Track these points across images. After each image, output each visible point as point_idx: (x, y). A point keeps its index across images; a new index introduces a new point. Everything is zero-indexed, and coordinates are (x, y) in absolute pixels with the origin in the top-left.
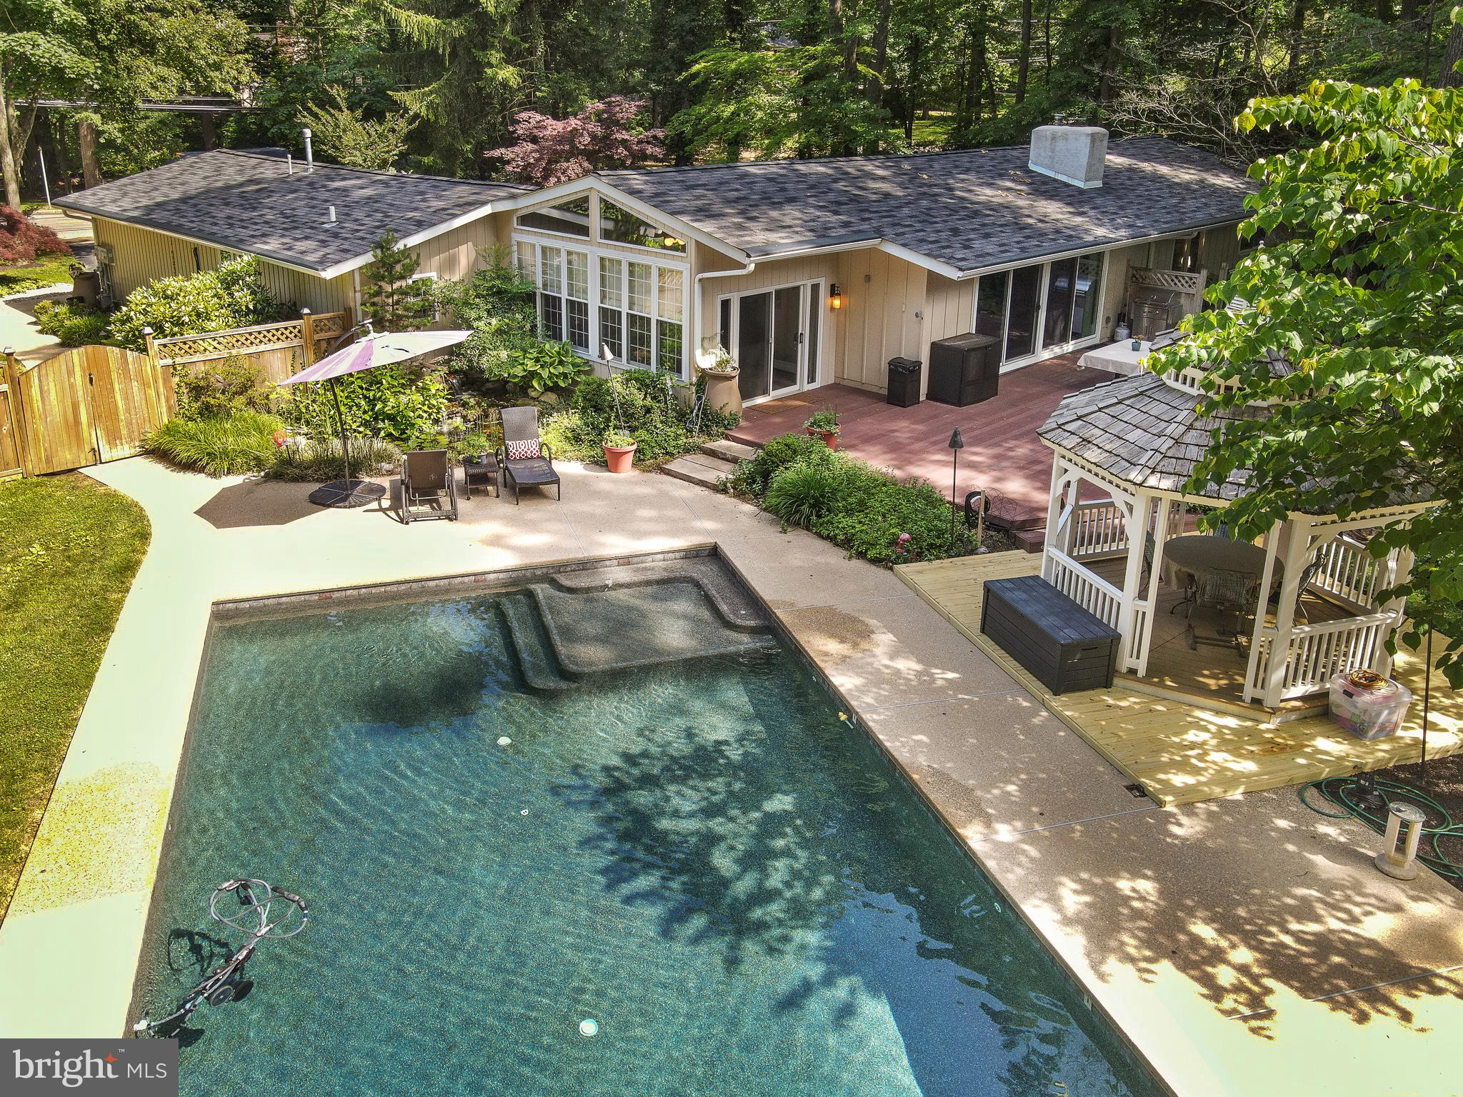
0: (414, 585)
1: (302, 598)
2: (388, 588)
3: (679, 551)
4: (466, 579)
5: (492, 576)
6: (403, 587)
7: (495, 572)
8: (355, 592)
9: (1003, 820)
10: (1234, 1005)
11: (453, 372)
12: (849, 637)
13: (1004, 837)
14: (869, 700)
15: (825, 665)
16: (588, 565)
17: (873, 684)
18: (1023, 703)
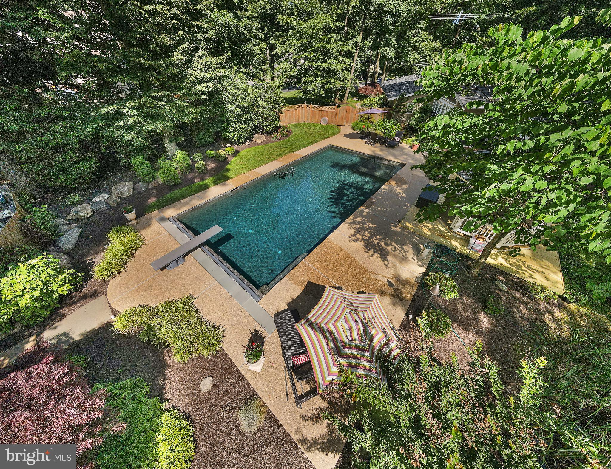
3: (399, 163)
4: (362, 154)
6: (353, 152)
7: (367, 154)
8: (347, 150)
9: (370, 210)
10: (353, 238)
11: (408, 125)
12: (399, 184)
13: (365, 211)
14: (383, 190)
15: (386, 184)
16: (382, 159)
17: (389, 190)
18: (408, 205)
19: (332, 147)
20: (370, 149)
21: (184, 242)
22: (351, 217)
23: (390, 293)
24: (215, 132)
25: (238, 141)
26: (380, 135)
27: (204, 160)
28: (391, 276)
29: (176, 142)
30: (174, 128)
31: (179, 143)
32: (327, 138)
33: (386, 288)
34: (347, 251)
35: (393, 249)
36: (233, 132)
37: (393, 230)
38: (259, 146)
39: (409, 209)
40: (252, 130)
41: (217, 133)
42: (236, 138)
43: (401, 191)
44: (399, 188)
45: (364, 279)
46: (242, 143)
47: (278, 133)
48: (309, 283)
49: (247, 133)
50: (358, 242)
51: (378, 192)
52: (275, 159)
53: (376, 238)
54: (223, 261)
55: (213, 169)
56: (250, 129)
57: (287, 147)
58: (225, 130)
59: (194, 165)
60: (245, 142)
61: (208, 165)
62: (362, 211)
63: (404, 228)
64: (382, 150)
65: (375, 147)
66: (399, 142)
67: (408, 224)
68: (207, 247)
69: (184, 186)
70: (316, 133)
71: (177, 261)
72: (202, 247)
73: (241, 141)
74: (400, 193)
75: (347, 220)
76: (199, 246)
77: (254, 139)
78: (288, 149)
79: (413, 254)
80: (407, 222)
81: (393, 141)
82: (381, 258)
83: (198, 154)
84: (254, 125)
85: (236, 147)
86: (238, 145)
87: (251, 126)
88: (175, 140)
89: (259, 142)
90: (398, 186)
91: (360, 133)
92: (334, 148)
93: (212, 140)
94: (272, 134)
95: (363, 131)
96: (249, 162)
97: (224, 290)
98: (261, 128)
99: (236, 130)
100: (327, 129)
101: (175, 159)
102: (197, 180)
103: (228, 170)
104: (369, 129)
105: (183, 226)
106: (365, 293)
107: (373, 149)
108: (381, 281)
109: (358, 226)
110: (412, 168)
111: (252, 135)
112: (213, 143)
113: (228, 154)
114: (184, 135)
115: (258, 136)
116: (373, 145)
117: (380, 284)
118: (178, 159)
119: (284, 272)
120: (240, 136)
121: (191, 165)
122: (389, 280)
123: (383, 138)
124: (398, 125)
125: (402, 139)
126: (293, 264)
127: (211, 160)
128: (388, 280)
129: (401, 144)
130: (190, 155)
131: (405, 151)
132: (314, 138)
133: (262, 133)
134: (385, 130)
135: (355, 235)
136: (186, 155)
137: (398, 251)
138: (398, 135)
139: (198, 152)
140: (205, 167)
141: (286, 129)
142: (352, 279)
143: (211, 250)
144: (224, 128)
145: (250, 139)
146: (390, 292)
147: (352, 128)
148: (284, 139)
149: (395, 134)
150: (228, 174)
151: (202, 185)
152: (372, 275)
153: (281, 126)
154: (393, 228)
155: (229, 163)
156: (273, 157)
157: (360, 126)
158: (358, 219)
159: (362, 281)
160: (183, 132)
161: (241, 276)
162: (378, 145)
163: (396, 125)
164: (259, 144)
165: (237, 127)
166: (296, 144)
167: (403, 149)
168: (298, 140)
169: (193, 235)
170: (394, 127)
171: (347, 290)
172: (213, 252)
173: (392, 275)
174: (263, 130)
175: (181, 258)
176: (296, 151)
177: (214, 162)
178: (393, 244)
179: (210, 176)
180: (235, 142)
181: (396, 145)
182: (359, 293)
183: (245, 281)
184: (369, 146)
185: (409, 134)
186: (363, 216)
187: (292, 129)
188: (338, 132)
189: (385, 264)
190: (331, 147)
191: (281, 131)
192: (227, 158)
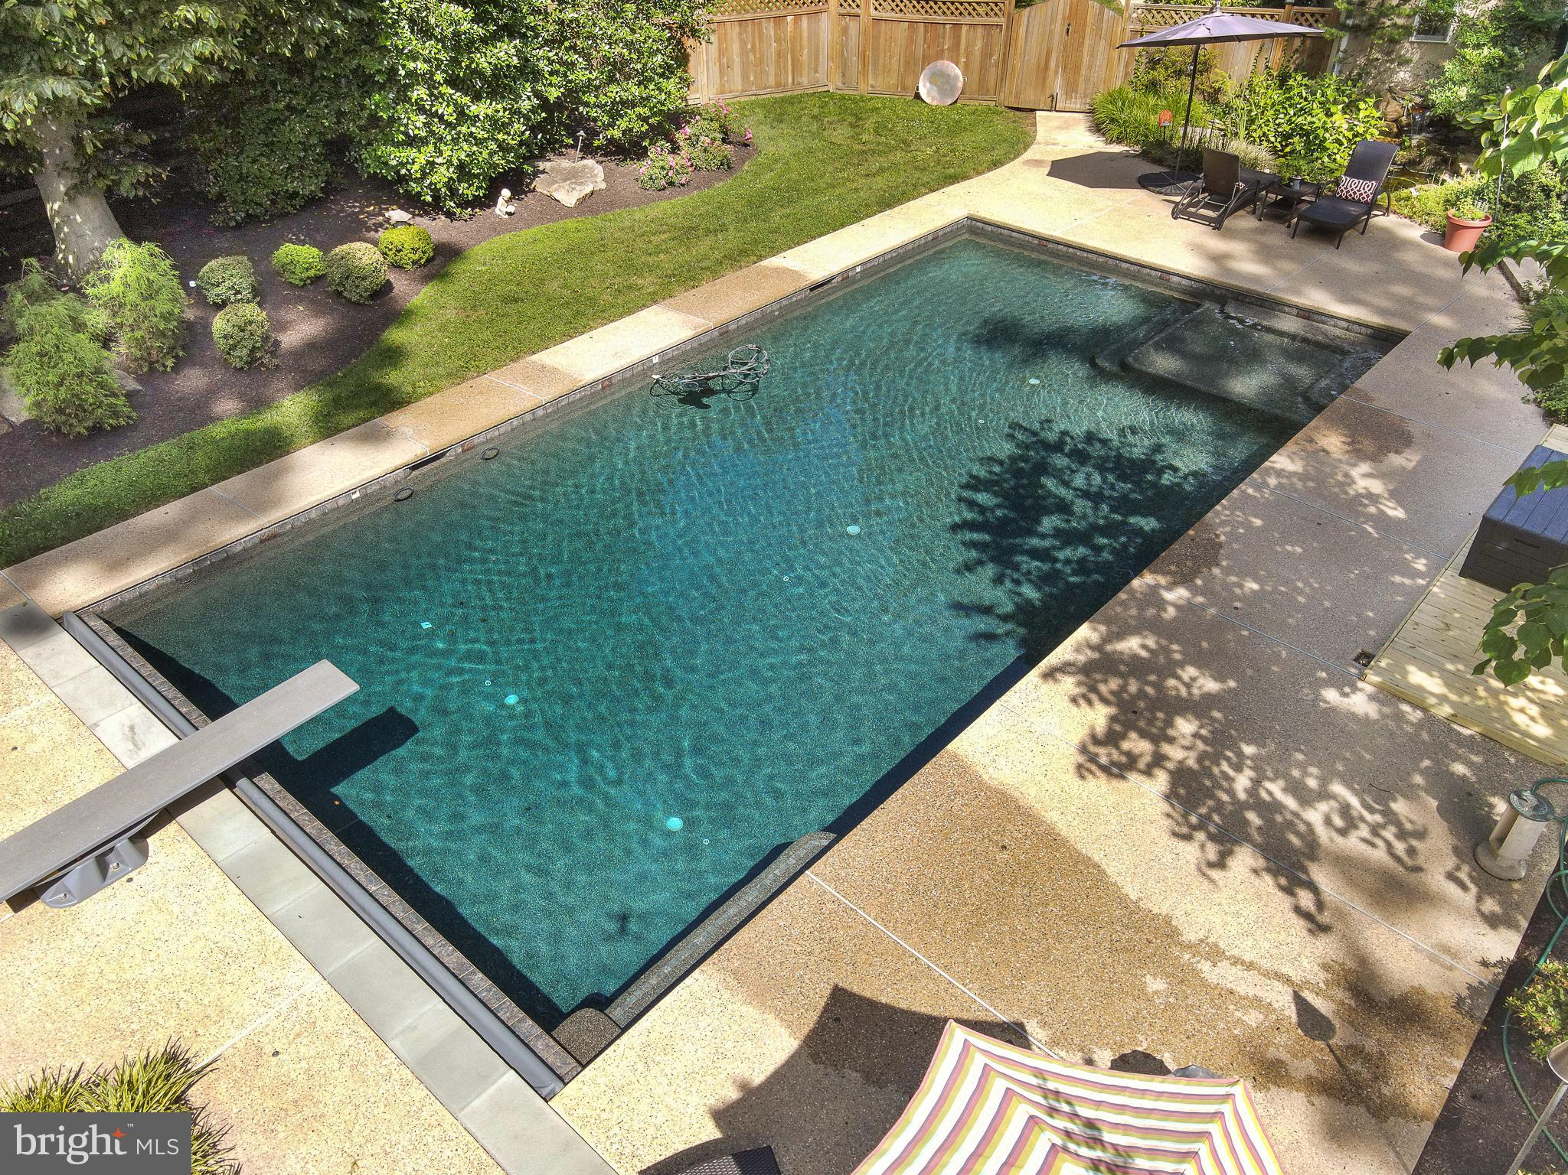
0: (1110, 261)
1: (1027, 238)
2: (1090, 256)
3: (1366, 326)
4: (1153, 273)
5: (1175, 279)
6: (1101, 259)
7: (1178, 275)
8: (1065, 249)
9: (1195, 591)
10: (1104, 754)
11: (1425, 107)
12: (1368, 445)
13: (1169, 596)
14: (1272, 481)
15: (1290, 446)
16: (1267, 304)
17: (1304, 477)
18: (1420, 565)
19: (980, 233)
20: (1197, 248)
21: (145, 754)
22: (1085, 632)
23: (1312, 1070)
24: (327, 144)
25: (453, 192)
26: (1254, 164)
27: (259, 294)
28: (1320, 977)
29: (109, 192)
30: (98, 113)
31: (125, 201)
32: (954, 179)
33: (1285, 1043)
34: (1062, 828)
35: (1338, 822)
36: (424, 141)
37: (1333, 710)
38: (570, 224)
39: (1424, 591)
40: (533, 129)
41: (338, 148)
42: (442, 176)
43: (1376, 486)
44: (1364, 467)
45: (1155, 984)
46: (478, 203)
47: (675, 149)
48: (839, 997)
49: (503, 148)
50: (1134, 777)
51: (1247, 488)
52: (653, 300)
53: (1240, 754)
54: (356, 865)
55: (312, 347)
56: (518, 127)
57: (723, 228)
58: (380, 127)
59: (207, 326)
60: (488, 200)
61: (282, 326)
62: (1153, 597)
63: (1391, 694)
64: (1265, 254)
65: (1232, 235)
66: (1371, 206)
67: (1417, 676)
68: (267, 781)
69: (148, 442)
70: (892, 149)
71: (101, 858)
72: (243, 783)
73: (466, 190)
74: (1373, 498)
75: (1064, 652)
76: (226, 779)
77: (539, 184)
78: (732, 239)
79: (1456, 851)
80: (1414, 660)
81: (1334, 197)
82: (1275, 872)
83: (230, 260)
84: (545, 104)
85: (438, 228)
86: (450, 215)
87: (525, 105)
88: (102, 184)
89: (569, 197)
90: (1357, 453)
91: (1145, 155)
92: (990, 236)
93: (311, 187)
94: (642, 154)
95: (1162, 144)
96: (512, 309)
97: (366, 1032)
98: (581, 121)
99: (439, 129)
100: (956, 129)
101: (102, 289)
102: (227, 406)
103: (394, 356)
104: (1195, 133)
105: (139, 661)
106: (1159, 1069)
107: (1216, 243)
108: (1257, 1002)
109: (1133, 687)
110: (1448, 360)
111: (530, 158)
112: (312, 202)
113: (396, 266)
114: (157, 154)
115: (565, 163)
116: (1217, 224)
117: (1253, 1018)
118: (115, 287)
119: (700, 938)
120: (461, 167)
121: (188, 326)
122: (1308, 996)
123: (1275, 183)
124: (1366, 108)
125: (1387, 188)
126: (751, 895)
127: (300, 300)
128: (1299, 1000)
129: (1380, 220)
130: (186, 270)
131: (1410, 257)
132: (880, 182)
133: (588, 150)
134: (1287, 137)
135: (1111, 738)
136: (165, 264)
137: (1364, 832)
138: (1360, 167)
139: (228, 253)
140: (265, 338)
141: (725, 131)
142: (1085, 983)
143: (289, 801)
144: (374, 119)
145: (517, 181)
146: (1305, 1067)
147: (1097, 128)
148: (708, 183)
149: (1343, 158)
150: (393, 378)
151: (248, 434)
152: (1205, 966)
153: (693, 114)
154: (1331, 695)
155: (398, 316)
156: (647, 282)
157: (1139, 114)
158: (1132, 645)
159: (1141, 994)
160: (145, 139)
161: (453, 956)
162: (1244, 221)
163: (1351, 107)
164: (566, 213)
165: (448, 112)
166: (777, 217)
167: (1392, 243)
168: (790, 193)
169: (195, 713)
170: (1340, 120)
171: (1054, 1043)
172: (301, 813)
173: (1326, 967)
174: (593, 133)
175: (122, 844)
176: (774, 251)
177: (318, 309)
178: (1337, 788)
179: (298, 388)
180: (437, 197)
181: (1353, 223)
182: (1126, 1063)
183: (479, 980)
184: (1192, 231)
185: (1429, 161)
186: (1155, 626)
187: (754, 129)
188: (1016, 145)
189: (1298, 910)
190: (972, 230)
191: (693, 141)
192: (388, 286)
